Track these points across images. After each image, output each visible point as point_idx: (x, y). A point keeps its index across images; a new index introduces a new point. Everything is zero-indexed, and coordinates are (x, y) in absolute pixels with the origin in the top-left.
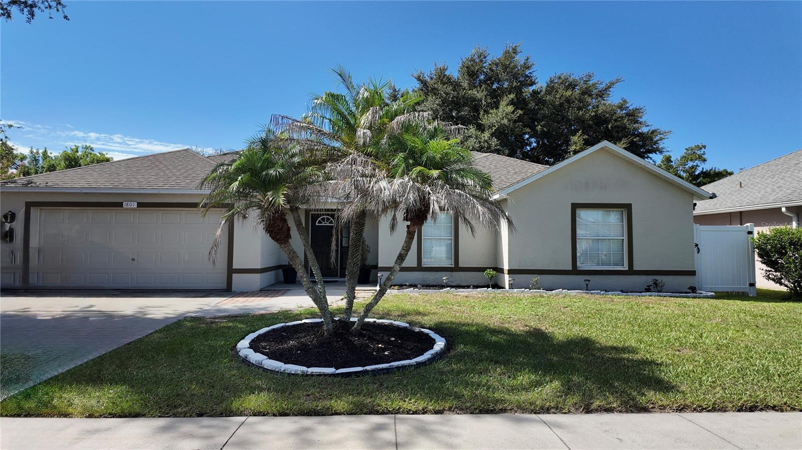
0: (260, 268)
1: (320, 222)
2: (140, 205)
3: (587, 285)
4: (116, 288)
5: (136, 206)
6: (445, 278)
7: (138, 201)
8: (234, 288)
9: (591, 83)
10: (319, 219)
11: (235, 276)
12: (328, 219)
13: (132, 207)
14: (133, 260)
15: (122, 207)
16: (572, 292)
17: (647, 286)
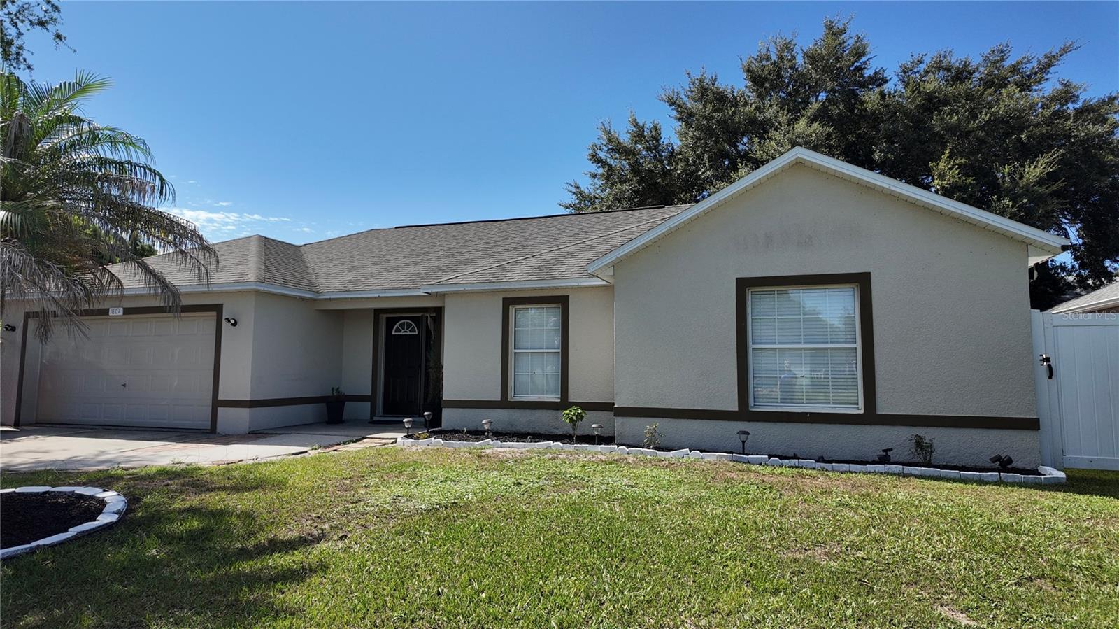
0: (248, 399)
1: (398, 330)
2: (127, 311)
3: (744, 442)
4: (107, 424)
5: (121, 313)
6: (485, 420)
7: (125, 306)
8: (219, 429)
9: (1007, 63)
10: (397, 325)
11: (220, 410)
12: (409, 325)
13: (118, 314)
14: (124, 385)
15: (108, 314)
16: (709, 456)
17: (883, 451)
